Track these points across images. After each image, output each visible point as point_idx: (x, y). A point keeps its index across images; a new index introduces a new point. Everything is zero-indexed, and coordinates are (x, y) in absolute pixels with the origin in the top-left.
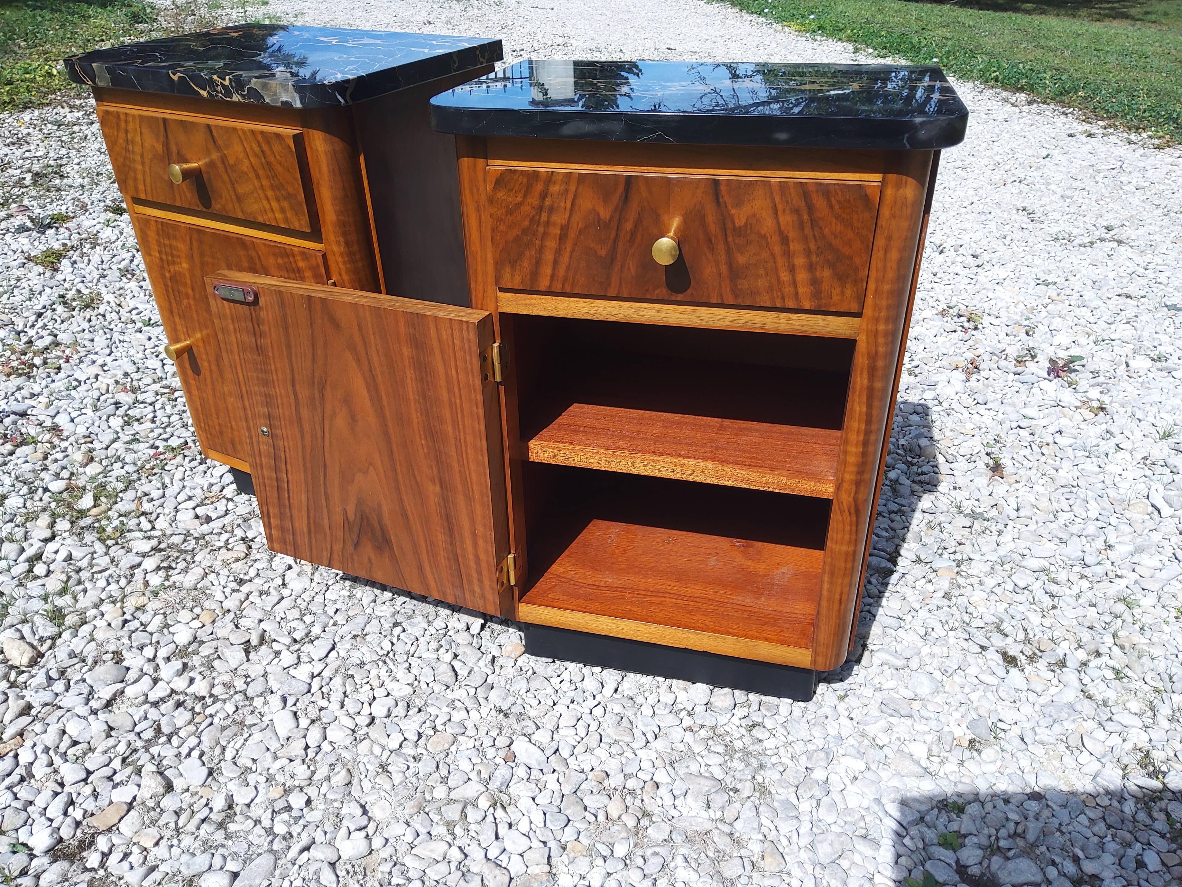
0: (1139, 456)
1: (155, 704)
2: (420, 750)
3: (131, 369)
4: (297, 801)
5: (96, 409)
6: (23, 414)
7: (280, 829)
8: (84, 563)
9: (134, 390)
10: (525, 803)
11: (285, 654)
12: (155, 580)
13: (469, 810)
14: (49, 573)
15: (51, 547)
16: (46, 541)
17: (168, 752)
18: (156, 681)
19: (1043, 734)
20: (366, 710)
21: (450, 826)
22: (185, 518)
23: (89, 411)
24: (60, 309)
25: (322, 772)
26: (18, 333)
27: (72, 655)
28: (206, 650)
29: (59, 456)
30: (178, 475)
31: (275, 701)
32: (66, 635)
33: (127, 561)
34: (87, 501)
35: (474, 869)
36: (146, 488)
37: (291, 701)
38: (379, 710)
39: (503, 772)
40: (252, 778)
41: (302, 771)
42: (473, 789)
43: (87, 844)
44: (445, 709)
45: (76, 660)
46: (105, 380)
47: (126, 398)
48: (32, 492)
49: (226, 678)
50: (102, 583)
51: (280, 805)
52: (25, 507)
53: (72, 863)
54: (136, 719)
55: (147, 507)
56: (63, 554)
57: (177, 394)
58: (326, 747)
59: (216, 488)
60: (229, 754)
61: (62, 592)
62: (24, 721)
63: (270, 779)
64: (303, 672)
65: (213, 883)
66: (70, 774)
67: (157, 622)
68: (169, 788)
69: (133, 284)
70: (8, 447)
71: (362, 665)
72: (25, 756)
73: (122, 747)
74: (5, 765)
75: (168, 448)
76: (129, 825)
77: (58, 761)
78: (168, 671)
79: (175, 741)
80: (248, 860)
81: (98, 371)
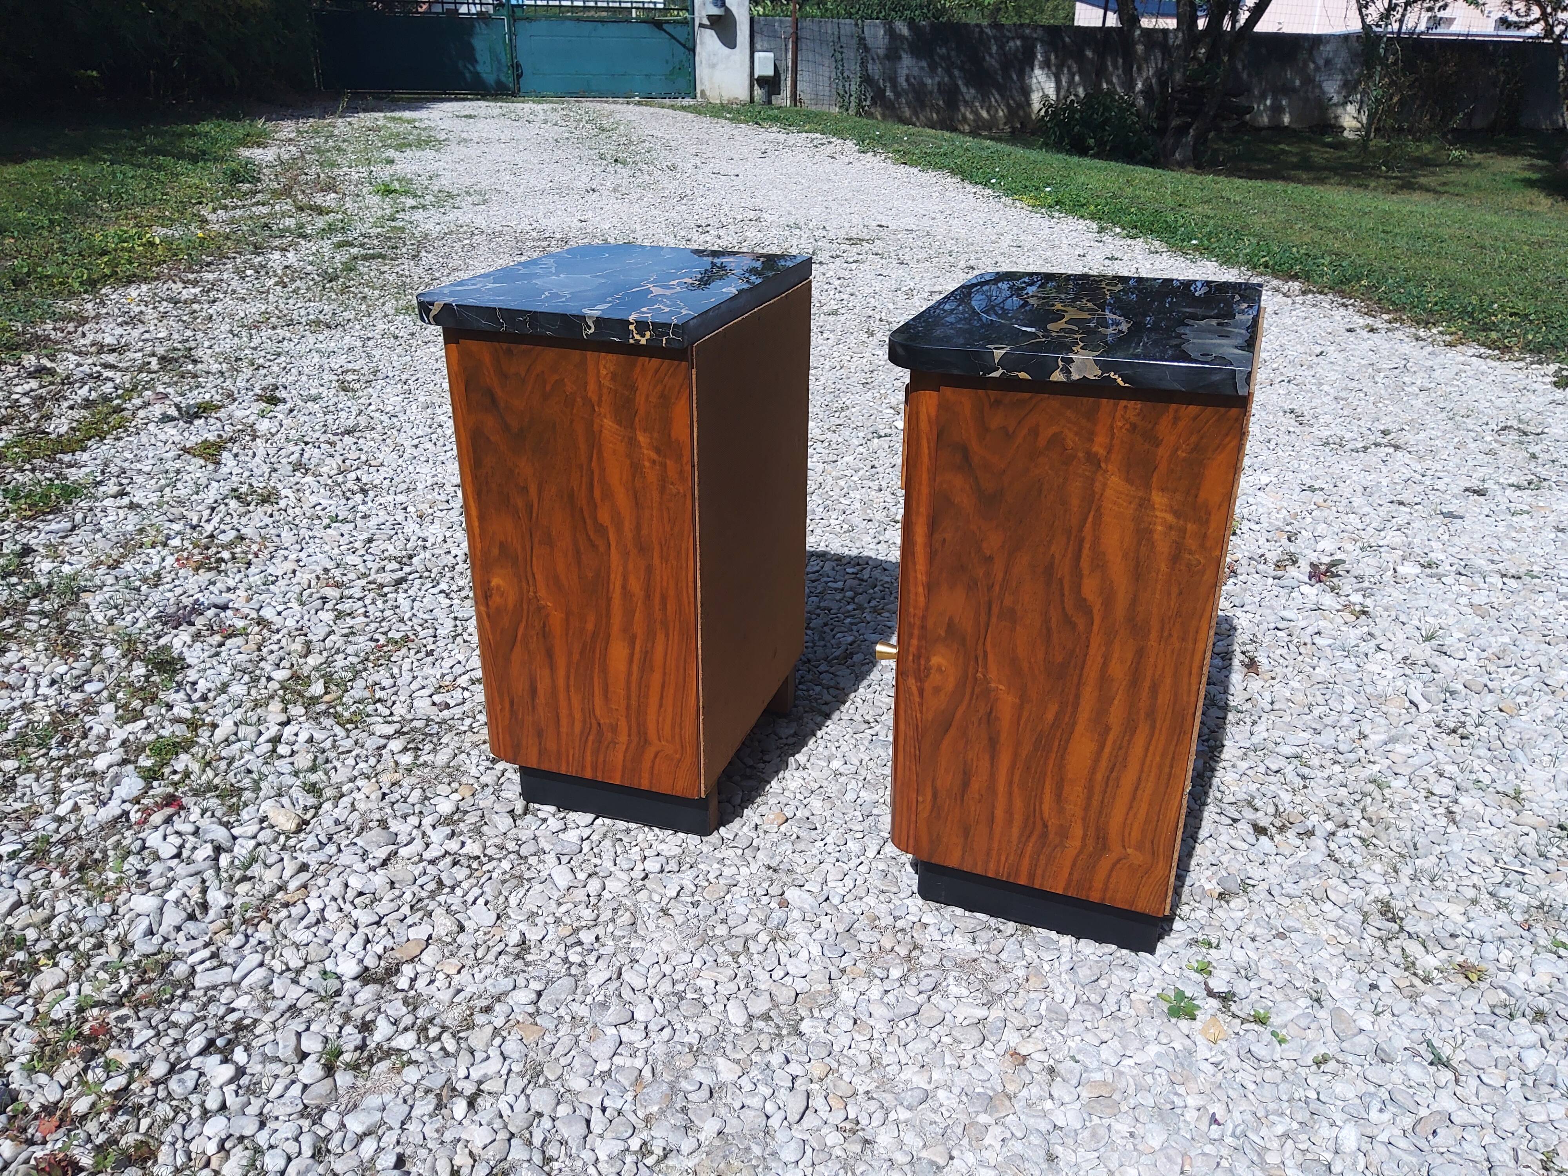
0: (1399, 657)
1: (432, 862)
2: (696, 898)
3: (330, 565)
4: (587, 937)
5: (302, 604)
6: (225, 608)
7: (574, 958)
8: (328, 744)
9: (338, 585)
10: (802, 936)
11: (551, 821)
12: (406, 759)
13: (751, 943)
14: (293, 753)
15: (288, 731)
16: (284, 724)
17: (455, 901)
18: (427, 845)
19: (1289, 888)
20: (639, 867)
21: (735, 956)
22: (422, 705)
23: (294, 605)
24: (233, 504)
25: (606, 915)
26: (194, 528)
27: (337, 822)
28: (471, 818)
29: (275, 647)
30: (406, 666)
31: (551, 859)
32: (327, 806)
33: (371, 743)
34: (317, 688)
35: (763, 987)
36: (376, 677)
37: (565, 859)
38: (652, 865)
39: (778, 915)
40: (539, 920)
41: (587, 914)
42: (752, 927)
43: (393, 971)
44: (716, 866)
45: (343, 827)
46: (303, 577)
47: (332, 593)
48: (255, 680)
49: (498, 841)
50: (351, 761)
51: (570, 941)
52: (249, 694)
53: (383, 985)
54: (417, 873)
55: (379, 694)
56: (303, 736)
57: (386, 590)
58: (606, 895)
59: (449, 678)
60: (513, 901)
61: (313, 769)
62: (304, 877)
63: (557, 921)
64: (572, 836)
65: (522, 997)
66: (364, 917)
67: (416, 795)
68: (462, 929)
69: (309, 479)
70: (218, 638)
71: (628, 831)
72: (314, 904)
73: (408, 896)
74: (297, 910)
75: (389, 641)
76: (429, 957)
77: (348, 907)
78: (437, 836)
79: (459, 892)
80: (549, 982)
81: (294, 566)
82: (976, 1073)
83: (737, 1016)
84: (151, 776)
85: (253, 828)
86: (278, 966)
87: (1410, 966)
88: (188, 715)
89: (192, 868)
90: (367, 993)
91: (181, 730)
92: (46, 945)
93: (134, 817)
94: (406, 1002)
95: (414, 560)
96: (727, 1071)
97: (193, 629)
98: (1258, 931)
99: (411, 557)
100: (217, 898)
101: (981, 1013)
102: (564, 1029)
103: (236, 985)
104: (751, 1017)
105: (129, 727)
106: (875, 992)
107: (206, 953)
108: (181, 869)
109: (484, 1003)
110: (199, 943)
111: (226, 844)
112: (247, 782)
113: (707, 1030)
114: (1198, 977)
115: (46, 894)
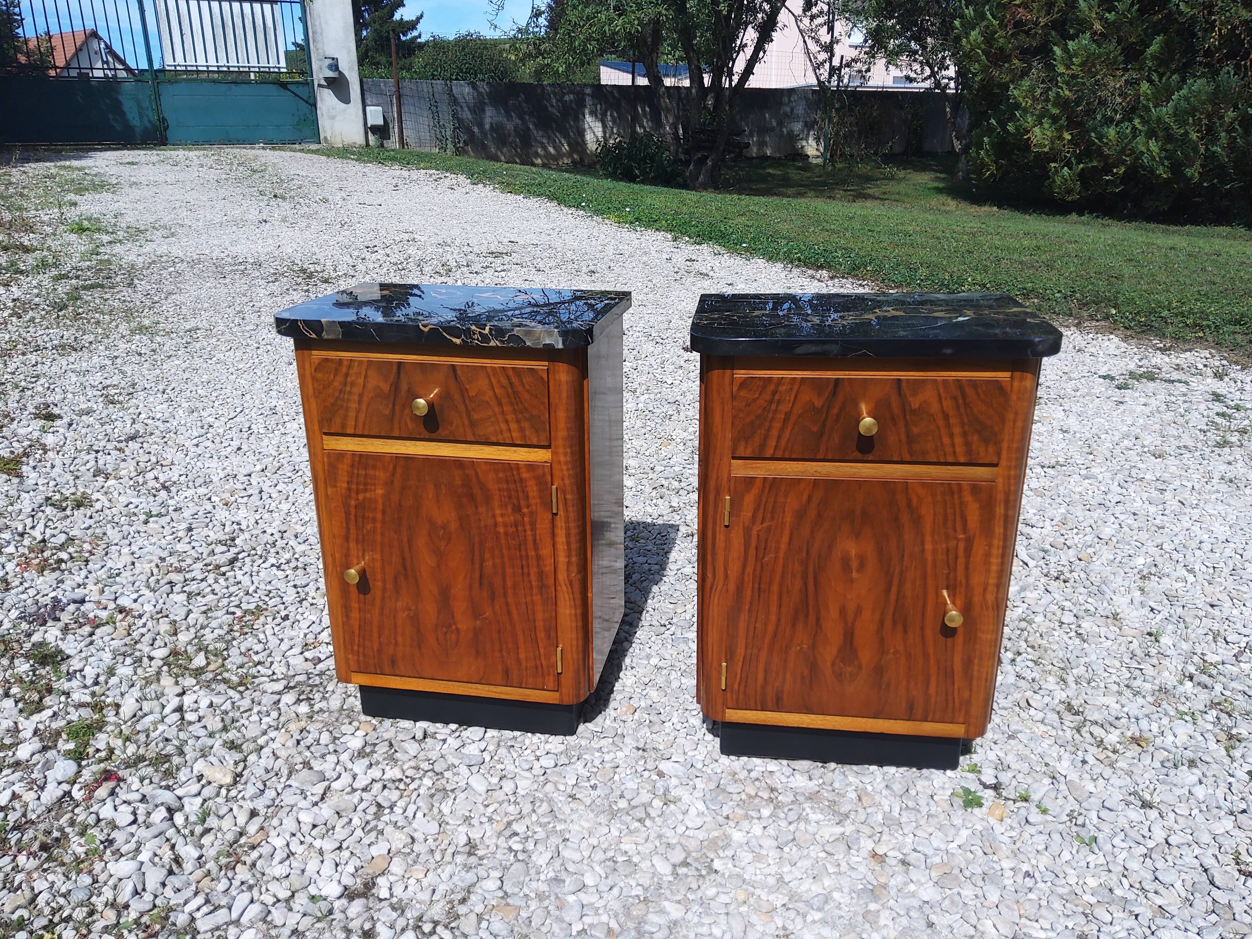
1: (364, 790)
2: (592, 783)
3: (164, 554)
4: (519, 828)
5: (153, 590)
6: (82, 601)
7: (516, 847)
8: (227, 706)
9: (179, 570)
10: (686, 797)
11: (450, 740)
12: (303, 708)
13: (649, 809)
14: (201, 718)
15: (188, 700)
16: (179, 695)
17: (398, 818)
18: (354, 777)
20: (537, 765)
21: (641, 821)
22: (297, 662)
23: (145, 591)
24: (49, 510)
25: (527, 808)
26: (22, 535)
27: (267, 771)
28: (382, 748)
29: (143, 630)
30: (269, 632)
31: (463, 770)
32: (252, 758)
33: (267, 700)
34: (199, 660)
35: (674, 841)
36: (246, 644)
37: (474, 769)
38: (546, 762)
39: (660, 784)
40: (475, 822)
41: (512, 810)
42: (645, 797)
43: (369, 886)
44: (597, 754)
45: (273, 774)
47: (176, 577)
48: (138, 661)
49: (412, 763)
50: (255, 718)
51: (508, 833)
52: (135, 673)
53: (367, 898)
54: (356, 801)
55: (256, 658)
56: (203, 703)
57: (223, 569)
58: (521, 792)
59: (310, 637)
60: (446, 810)
61: (225, 729)
62: (258, 821)
63: (490, 819)
64: (473, 750)
65: (491, 884)
66: (328, 845)
67: (325, 738)
68: (413, 840)
69: (111, 482)
70: (87, 629)
71: (515, 738)
72: (278, 842)
73: (356, 821)
74: (265, 849)
75: (246, 612)
76: (397, 866)
77: (309, 839)
78: (359, 767)
79: (398, 810)
80: (506, 869)
81: (129, 559)
82: (854, 875)
83: (664, 868)
84: (78, 756)
85: (195, 788)
86: (270, 900)
87: (1100, 743)
88: (88, 699)
89: (154, 831)
90: (357, 906)
91: (86, 713)
92: (44, 922)
93: (77, 794)
94: (394, 909)
95: (237, 541)
96: (675, 912)
97: (61, 624)
98: (996, 737)
99: (233, 539)
100: (189, 852)
101: (839, 830)
102: (533, 905)
103: (237, 923)
104: (674, 866)
105: (36, 718)
106: (757, 829)
107: (200, 900)
108: (142, 833)
109: (460, 896)
110: (188, 892)
111: (175, 804)
112: (170, 749)
113: (646, 882)
114: (971, 776)
115: (19, 878)
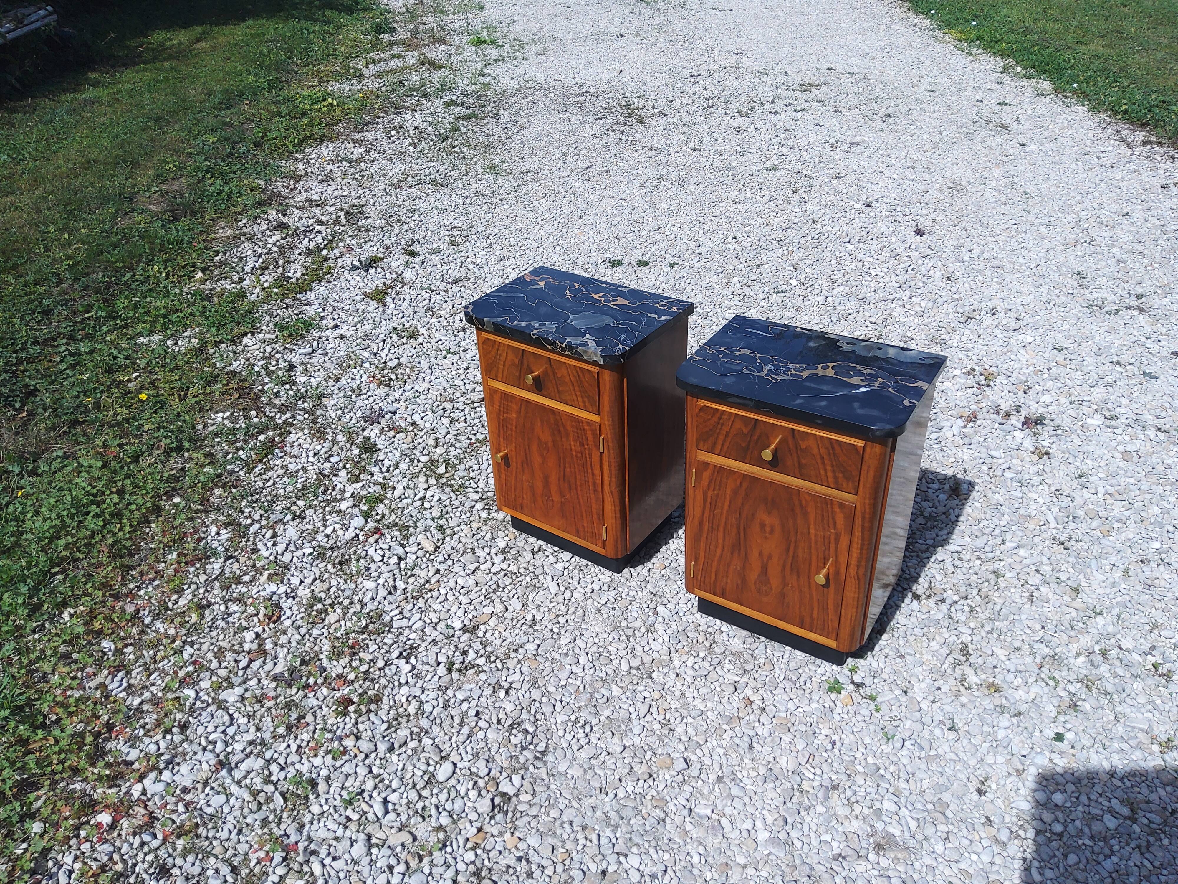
0: (1053, 489)
1: (495, 574)
2: (615, 606)
3: (447, 386)
4: (562, 620)
5: (434, 412)
6: (394, 413)
7: (556, 630)
8: (447, 503)
9: (451, 401)
10: (661, 632)
11: (551, 557)
12: (484, 515)
13: (636, 632)
14: (431, 507)
15: (429, 493)
16: (426, 489)
17: (504, 595)
18: (493, 564)
19: (917, 631)
20: (590, 586)
21: (628, 637)
23: (429, 413)
24: (395, 338)
25: (572, 610)
26: (375, 354)
27: (452, 549)
28: (514, 552)
29: (421, 440)
31: (549, 578)
32: (448, 539)
33: (468, 504)
34: (442, 469)
35: (638, 654)
36: (470, 464)
37: (555, 578)
38: (596, 586)
39: (652, 619)
40: (541, 609)
41: (563, 609)
42: (639, 624)
43: (476, 628)
44: (626, 589)
45: (455, 551)
46: (434, 393)
47: (448, 406)
48: (412, 461)
49: (525, 565)
50: (458, 514)
51: (555, 621)
52: (409, 469)
53: (472, 634)
54: (487, 579)
55: (472, 475)
56: (436, 498)
57: (476, 405)
58: (573, 600)
60: (530, 598)
61: (441, 517)
62: (438, 576)
63: (550, 610)
64: (560, 566)
65: (531, 647)
66: (464, 600)
67: (488, 536)
68: (507, 610)
69: (434, 320)
70: (392, 433)
71: (587, 566)
72: (443, 591)
73: (483, 591)
74: (435, 594)
75: (477, 440)
76: (492, 622)
77: (457, 594)
78: (498, 559)
79: (506, 591)
80: (544, 640)
81: (428, 385)
82: (728, 706)
83: (625, 666)
84: (367, 516)
85: (415, 549)
86: (428, 621)
87: (963, 680)
88: (381, 480)
89: (389, 568)
90: (465, 637)
91: (378, 489)
92: (330, 602)
93: (361, 538)
94: (481, 644)
96: (616, 691)
97: (380, 427)
98: (891, 653)
100: (400, 585)
101: (737, 679)
102: (548, 663)
103: (410, 628)
104: (631, 668)
105: (354, 485)
106: (690, 663)
107: (397, 612)
108: (384, 568)
109: (515, 647)
110: (394, 606)
111: (403, 556)
112: (411, 523)
113: (610, 672)
114: (849, 674)
115: (326, 576)
